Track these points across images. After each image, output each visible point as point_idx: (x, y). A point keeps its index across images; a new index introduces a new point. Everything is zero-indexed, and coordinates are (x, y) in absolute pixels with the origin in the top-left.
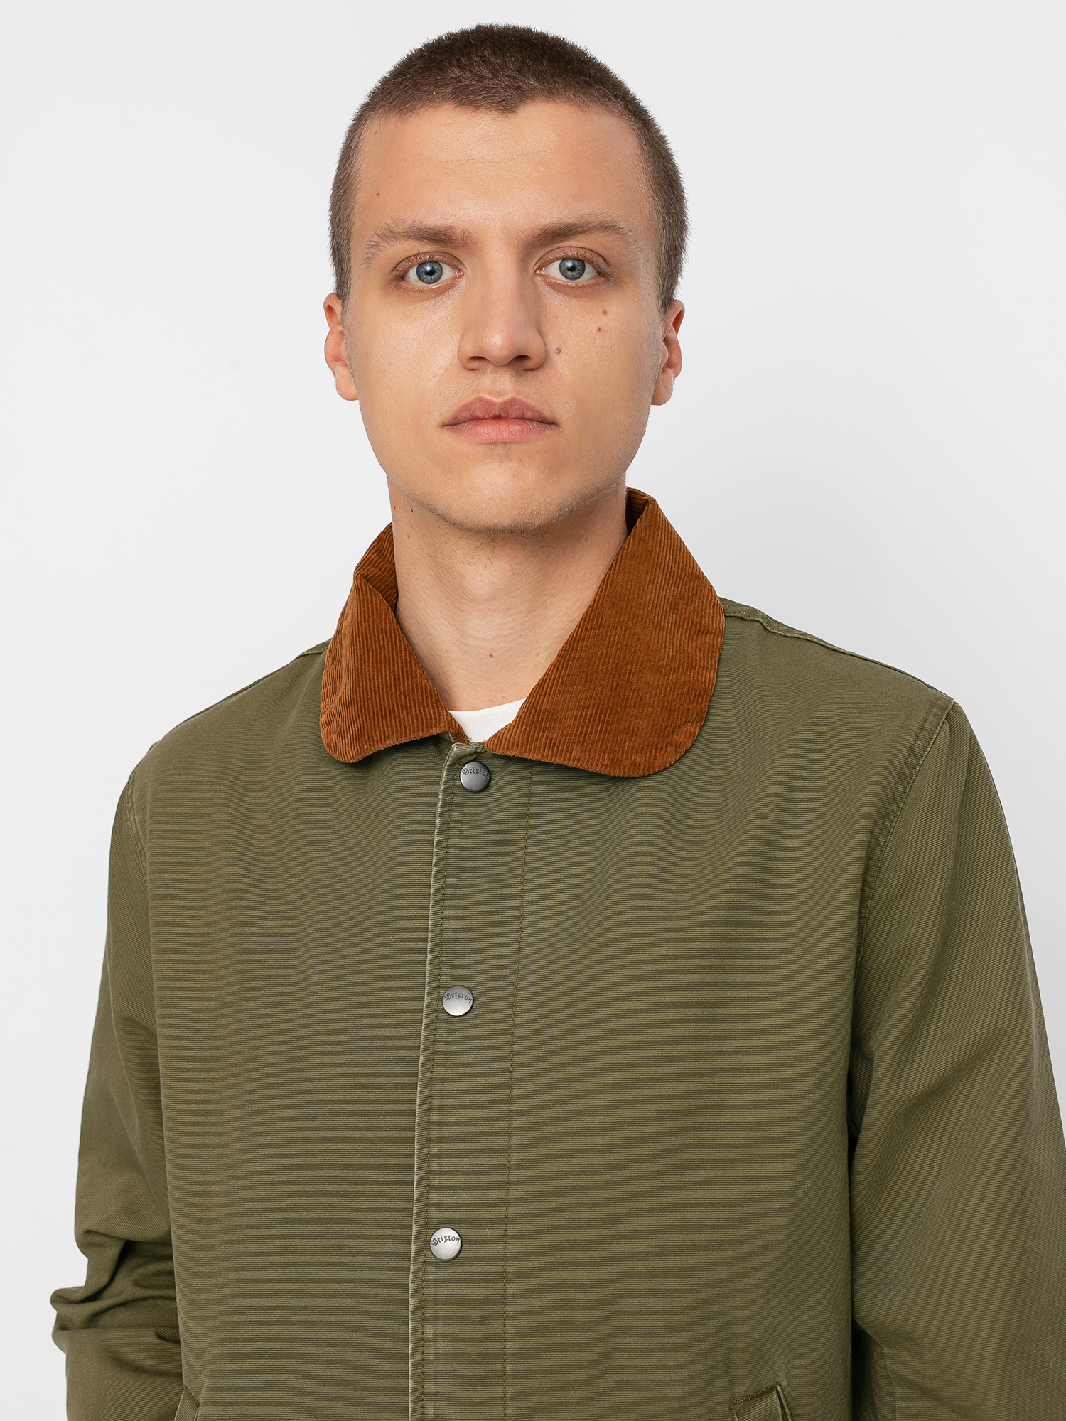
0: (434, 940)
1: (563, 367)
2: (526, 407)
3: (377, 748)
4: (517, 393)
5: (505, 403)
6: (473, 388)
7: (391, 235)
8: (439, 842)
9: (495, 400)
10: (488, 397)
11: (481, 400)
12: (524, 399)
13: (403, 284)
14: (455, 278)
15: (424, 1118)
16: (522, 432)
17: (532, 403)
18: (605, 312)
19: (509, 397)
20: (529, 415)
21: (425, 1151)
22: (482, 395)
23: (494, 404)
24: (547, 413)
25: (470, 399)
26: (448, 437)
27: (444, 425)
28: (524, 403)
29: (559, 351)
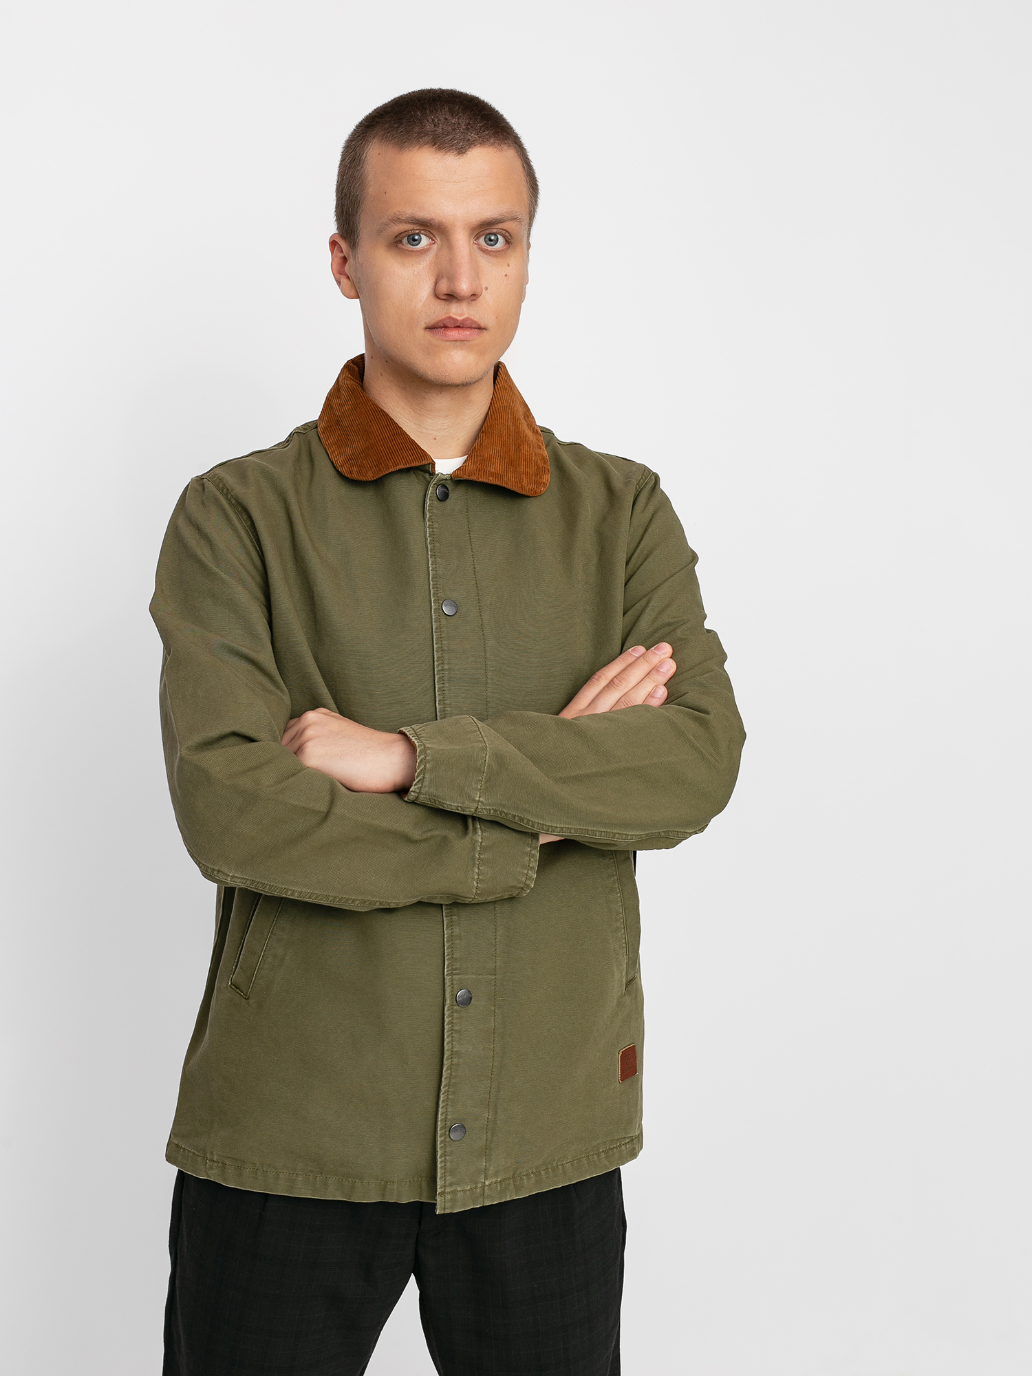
0: (433, 575)
1: (487, 298)
2: (474, 322)
3: (391, 470)
4: (469, 314)
5: (463, 320)
6: (445, 311)
7: (398, 220)
8: (429, 525)
9: (458, 318)
10: (454, 316)
11: (450, 318)
12: (472, 318)
13: (400, 245)
14: (430, 244)
15: (440, 668)
16: (471, 334)
17: (476, 319)
18: (508, 265)
19: (465, 316)
20: (474, 326)
21: (442, 685)
22: (451, 315)
23: (457, 320)
24: (482, 325)
25: (444, 317)
26: (428, 335)
27: (426, 328)
28: (472, 320)
29: (487, 289)
